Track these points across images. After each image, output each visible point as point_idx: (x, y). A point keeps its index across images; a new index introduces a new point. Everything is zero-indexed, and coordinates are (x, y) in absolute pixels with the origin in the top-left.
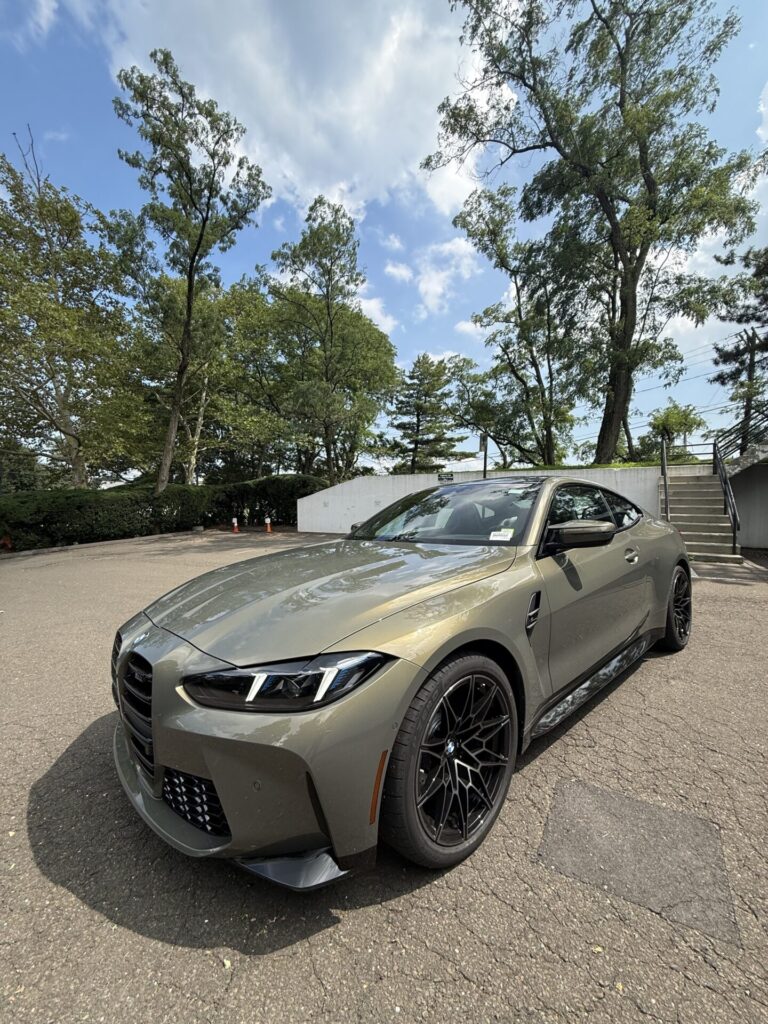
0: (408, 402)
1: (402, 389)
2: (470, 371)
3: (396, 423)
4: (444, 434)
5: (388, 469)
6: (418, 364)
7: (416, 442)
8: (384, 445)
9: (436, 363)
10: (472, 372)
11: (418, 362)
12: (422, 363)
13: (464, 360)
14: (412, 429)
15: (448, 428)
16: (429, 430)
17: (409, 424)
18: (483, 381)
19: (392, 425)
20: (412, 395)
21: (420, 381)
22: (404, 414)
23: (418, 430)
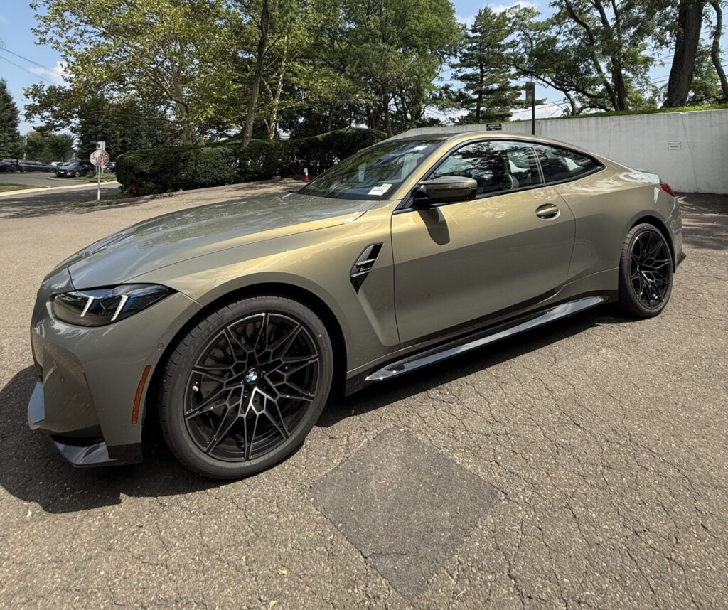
0: (472, 55)
1: (465, 43)
2: (532, 20)
3: (460, 75)
4: (509, 83)
5: (453, 120)
6: (479, 18)
7: (480, 93)
8: (449, 97)
9: (498, 15)
10: (535, 20)
11: (480, 15)
12: (484, 17)
13: (525, 9)
14: (476, 79)
15: (513, 77)
16: (492, 81)
17: (473, 75)
18: (546, 29)
19: (455, 77)
20: (474, 48)
21: (482, 33)
22: (469, 66)
23: (482, 81)
